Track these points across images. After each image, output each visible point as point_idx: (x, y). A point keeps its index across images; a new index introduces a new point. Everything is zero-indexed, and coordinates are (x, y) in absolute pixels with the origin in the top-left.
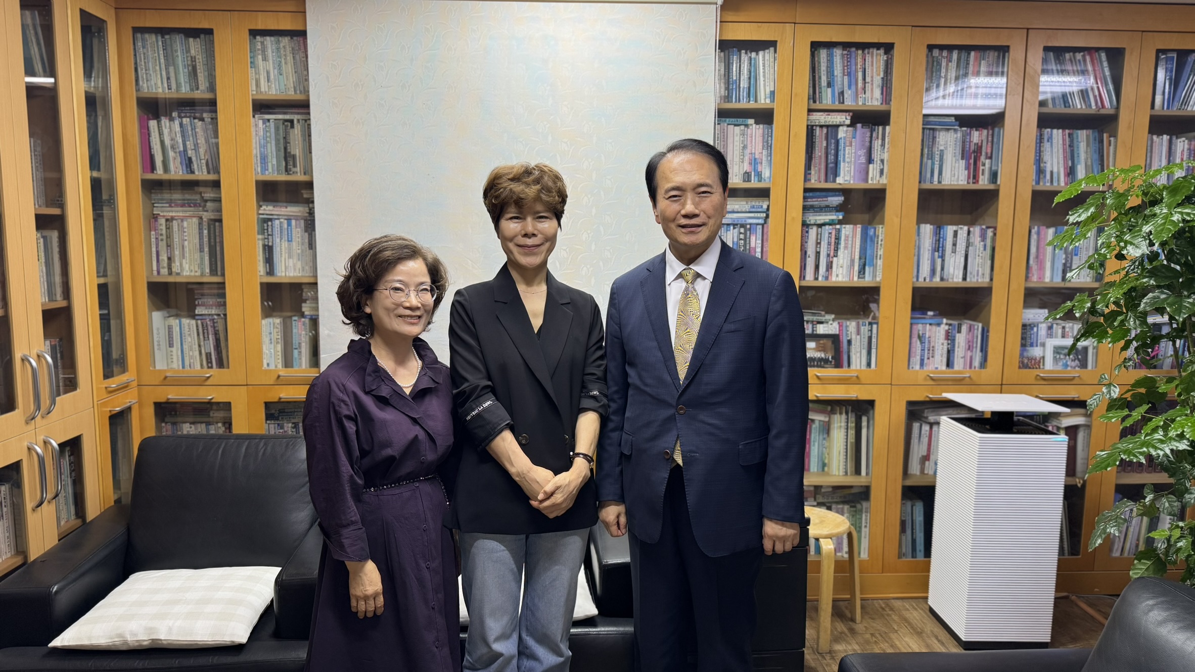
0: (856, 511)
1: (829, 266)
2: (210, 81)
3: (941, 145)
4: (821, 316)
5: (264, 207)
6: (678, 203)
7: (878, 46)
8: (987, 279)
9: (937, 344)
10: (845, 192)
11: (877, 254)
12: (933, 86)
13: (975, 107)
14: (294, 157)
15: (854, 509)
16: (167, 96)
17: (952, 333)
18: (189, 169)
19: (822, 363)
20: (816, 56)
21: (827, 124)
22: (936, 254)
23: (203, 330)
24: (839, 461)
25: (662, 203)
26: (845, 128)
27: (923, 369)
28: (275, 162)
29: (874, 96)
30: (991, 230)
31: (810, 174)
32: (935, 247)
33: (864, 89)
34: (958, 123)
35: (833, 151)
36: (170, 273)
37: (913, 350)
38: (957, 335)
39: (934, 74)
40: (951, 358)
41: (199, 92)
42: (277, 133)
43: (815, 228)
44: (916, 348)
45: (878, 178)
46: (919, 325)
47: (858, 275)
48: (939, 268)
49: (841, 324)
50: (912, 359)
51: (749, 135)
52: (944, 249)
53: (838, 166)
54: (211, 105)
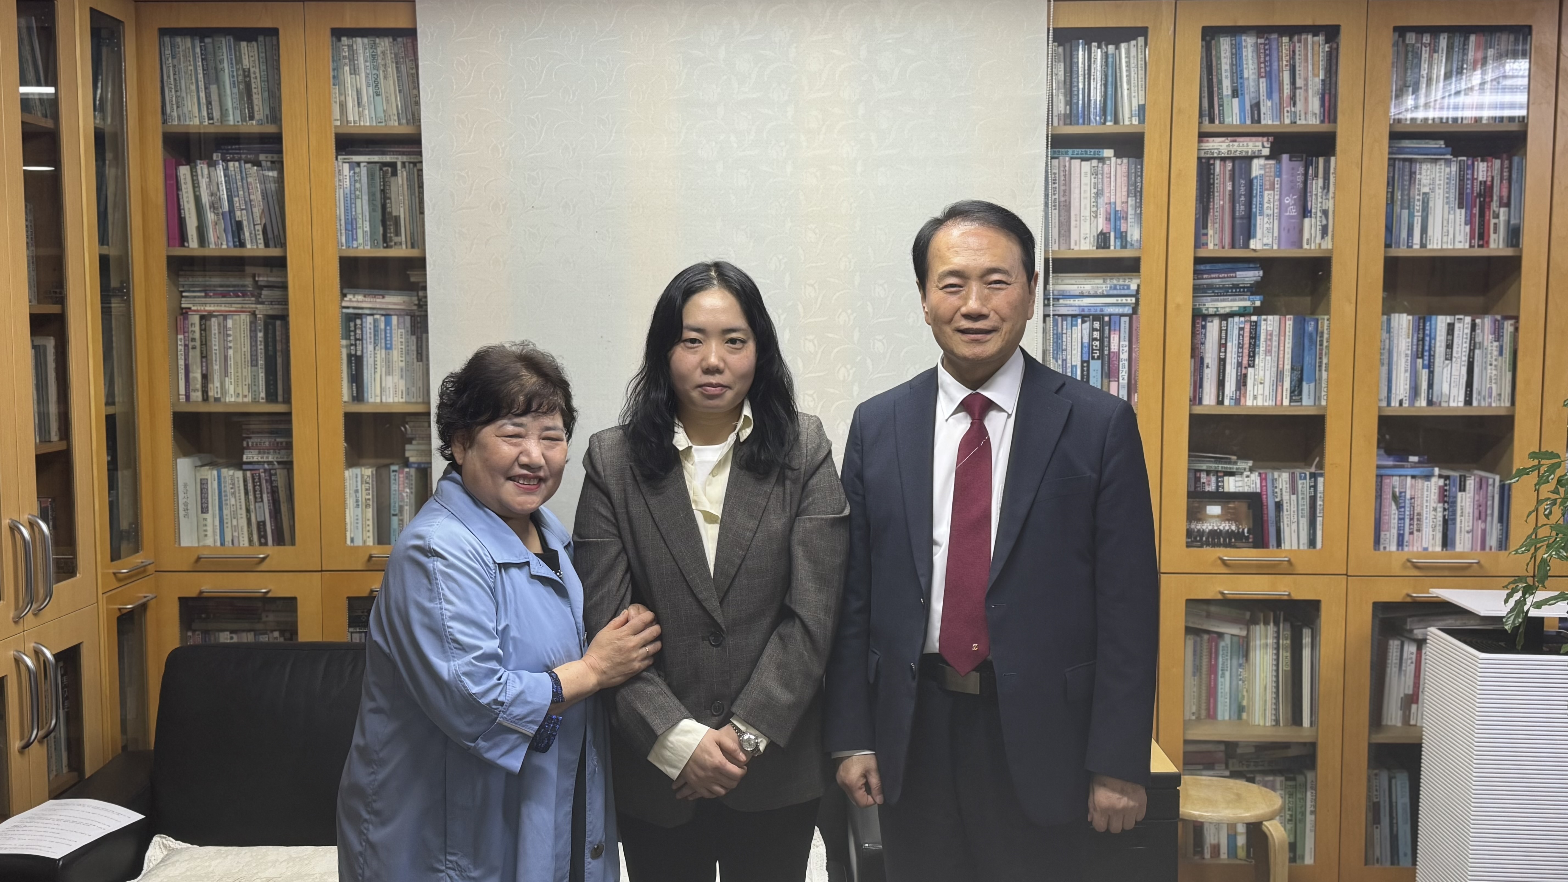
0: (1295, 787)
1: (1242, 381)
2: (272, 105)
3: (1424, 186)
4: (1230, 463)
5: (349, 297)
6: (958, 296)
7: (1315, 30)
8: (1508, 404)
9: (1425, 510)
10: (1265, 263)
11: (1321, 362)
12: (1407, 91)
13: (1477, 121)
14: (397, 219)
15: (1292, 783)
16: (206, 130)
17: (1450, 491)
18: (236, 240)
19: (1233, 540)
20: (1213, 47)
21: (1232, 155)
22: (1420, 361)
23: (254, 486)
24: (1265, 701)
25: (934, 294)
26: (1262, 161)
27: (1402, 550)
28: (367, 229)
29: (1310, 109)
30: (1511, 322)
31: (1206, 234)
32: (1417, 351)
33: (1293, 98)
34: (1450, 149)
35: (1243, 199)
36: (206, 398)
37: (1385, 519)
38: (1459, 494)
39: (1409, 71)
40: (1450, 533)
41: (254, 122)
42: (371, 184)
43: (1216, 321)
44: (1390, 515)
45: (1318, 240)
46: (1395, 478)
47: (1291, 397)
48: (1424, 385)
49: (1264, 476)
50: (1382, 534)
51: (1105, 175)
52: (1432, 353)
53: (1253, 222)
54: (274, 142)
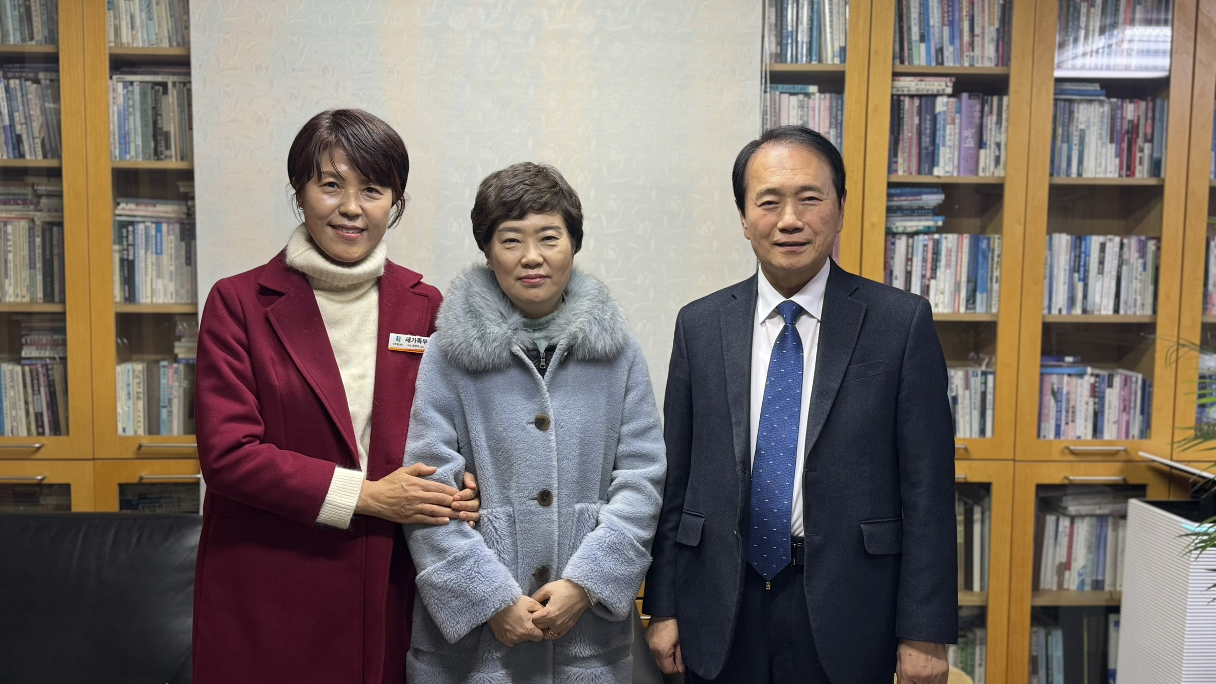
0: (966, 643)
1: (926, 291)
2: (50, 27)
3: (1081, 123)
5: (122, 205)
6: (775, 212)
8: (1148, 311)
9: (1079, 404)
10: (946, 188)
11: (992, 275)
12: (1069, 40)
13: (1127, 68)
14: (167, 135)
15: (964, 640)
17: (1099, 387)
18: (16, 152)
21: (920, 93)
22: (1076, 275)
23: (32, 380)
25: (753, 211)
26: (945, 99)
27: (1059, 438)
28: (139, 142)
29: (986, 54)
30: (1154, 242)
31: (896, 162)
32: (1074, 266)
33: (972, 45)
34: (1104, 92)
35: (928, 131)
37: (1045, 411)
38: (1108, 391)
39: (1070, 24)
40: (1099, 424)
41: (34, 43)
42: (143, 102)
43: (904, 239)
44: (1049, 408)
45: (992, 168)
46: (1054, 376)
47: (966, 304)
48: (1080, 296)
50: (1043, 425)
51: (810, 109)
52: (1087, 268)
53: (936, 151)
54: (51, 61)
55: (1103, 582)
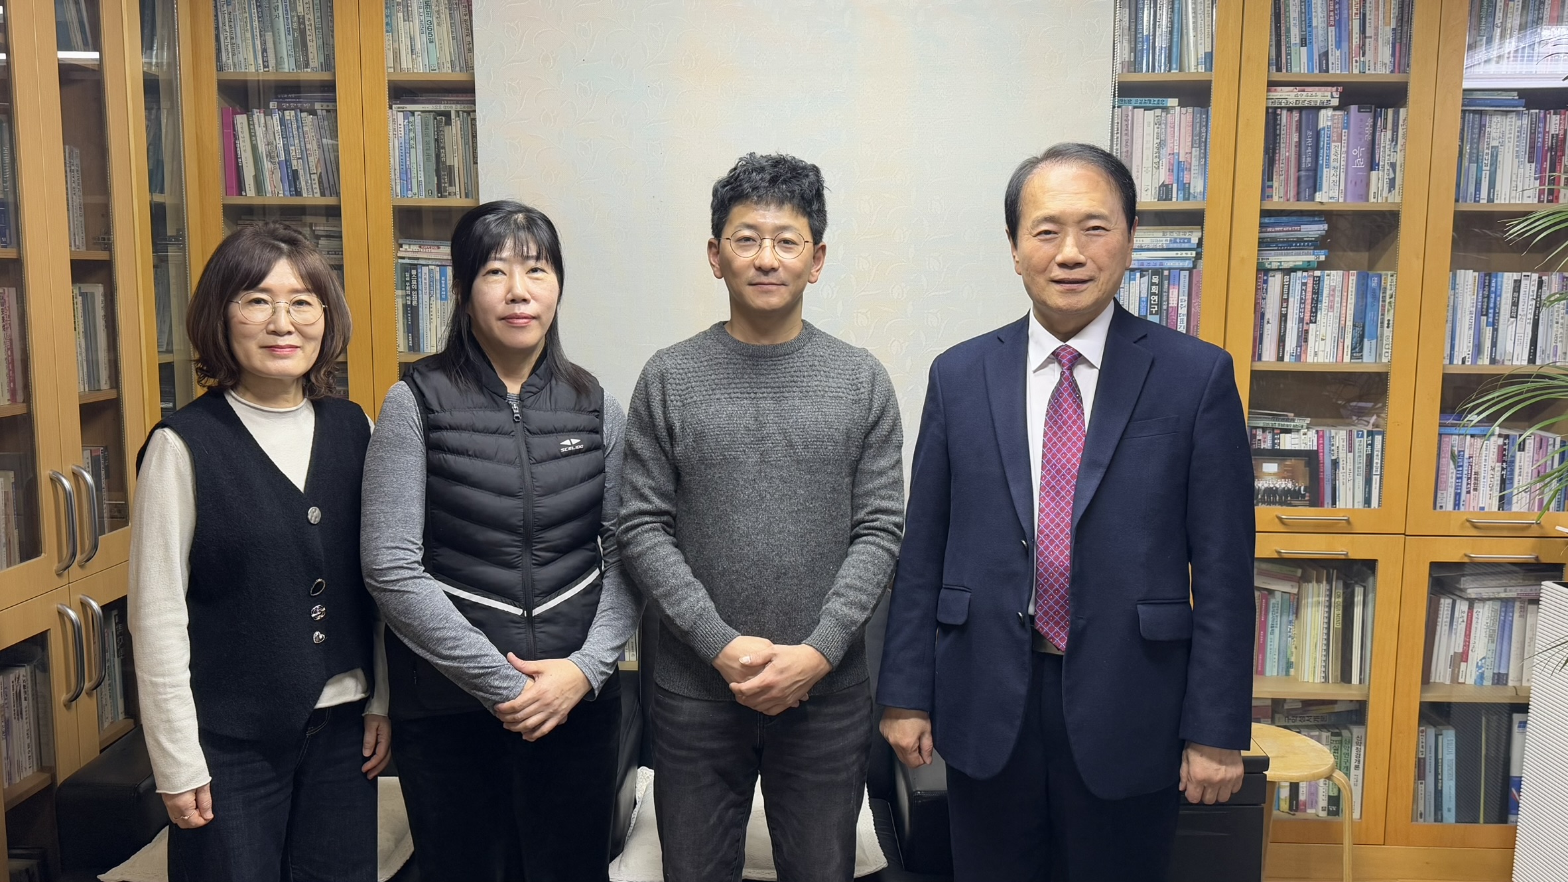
0: (1341, 742)
1: (1303, 337)
2: (326, 53)
3: (1494, 139)
4: (1287, 420)
5: (405, 247)
6: (1053, 244)
9: (1483, 469)
10: (1330, 216)
11: (1383, 319)
12: (1481, 40)
14: (451, 169)
15: (1339, 738)
16: (261, 78)
17: (1508, 450)
18: (293, 189)
19: (1289, 498)
21: (1300, 105)
22: (1485, 318)
24: (1315, 658)
25: (1028, 242)
26: (1330, 112)
27: (1459, 509)
28: (422, 179)
29: (1380, 59)
31: (1271, 187)
32: (1482, 308)
33: (1362, 47)
34: (1523, 102)
35: (1309, 150)
37: (1442, 478)
38: (1518, 454)
39: (1484, 20)
40: (1507, 493)
41: (309, 70)
42: (425, 134)
44: (1447, 475)
45: (1385, 194)
46: (1454, 436)
47: (1352, 353)
48: (1488, 344)
49: (1321, 433)
50: (1440, 494)
51: (1169, 125)
52: (1497, 310)
53: (1319, 174)
54: (328, 89)
55: (1507, 675)
